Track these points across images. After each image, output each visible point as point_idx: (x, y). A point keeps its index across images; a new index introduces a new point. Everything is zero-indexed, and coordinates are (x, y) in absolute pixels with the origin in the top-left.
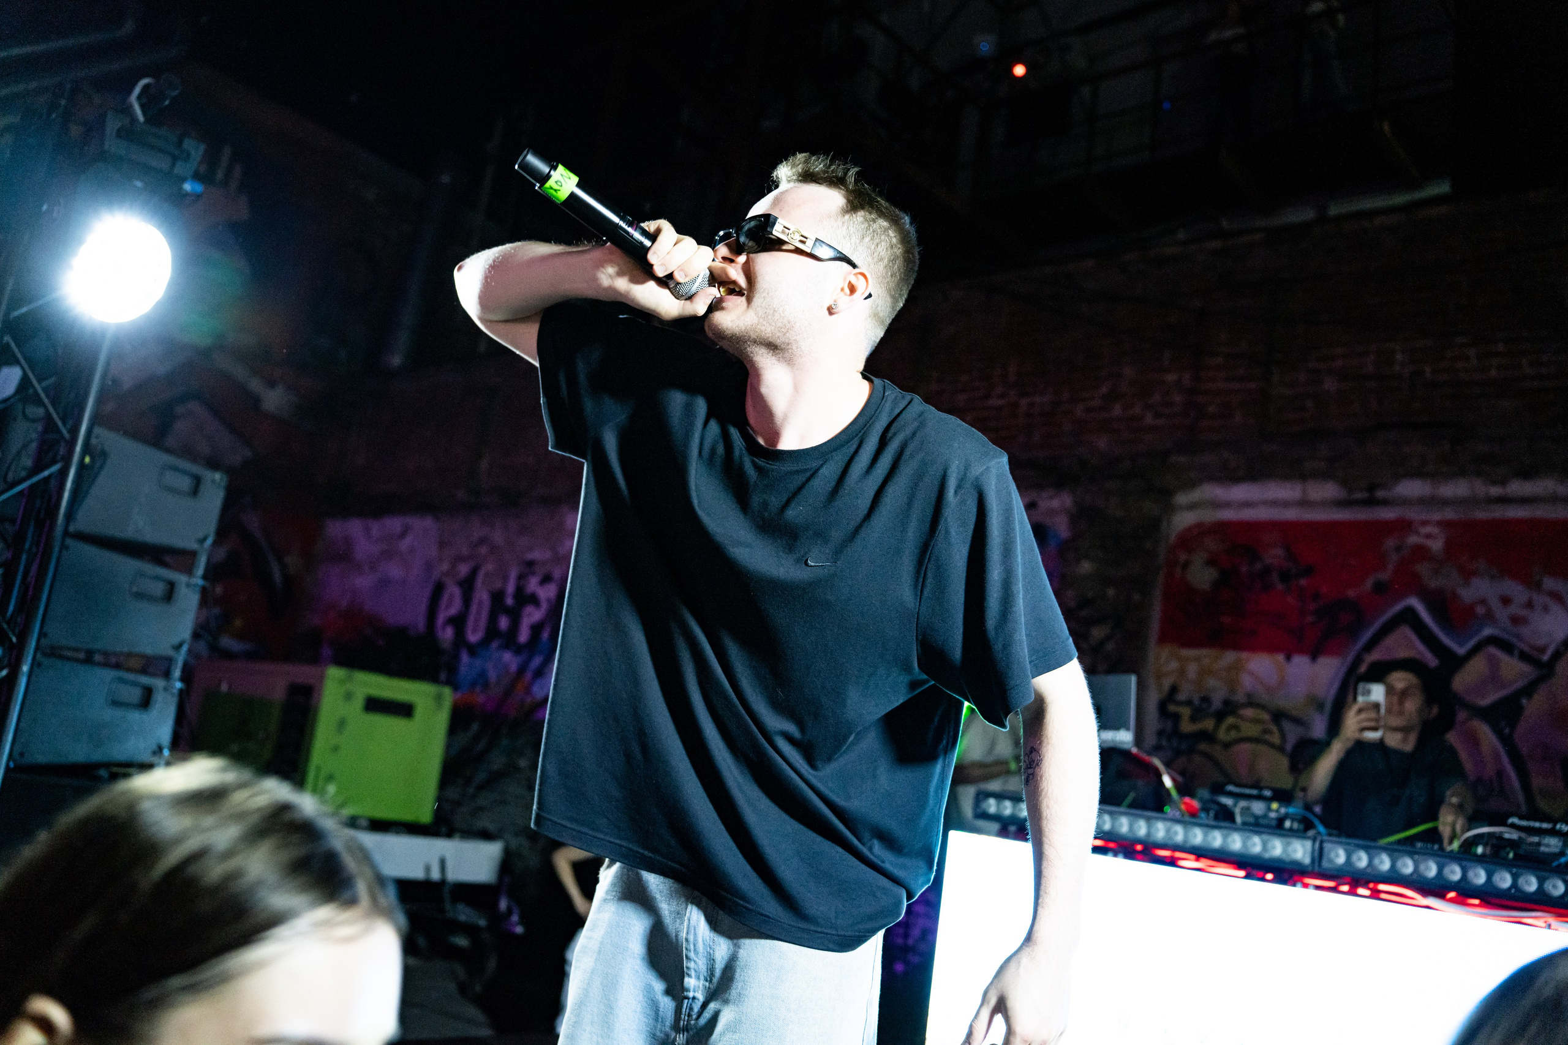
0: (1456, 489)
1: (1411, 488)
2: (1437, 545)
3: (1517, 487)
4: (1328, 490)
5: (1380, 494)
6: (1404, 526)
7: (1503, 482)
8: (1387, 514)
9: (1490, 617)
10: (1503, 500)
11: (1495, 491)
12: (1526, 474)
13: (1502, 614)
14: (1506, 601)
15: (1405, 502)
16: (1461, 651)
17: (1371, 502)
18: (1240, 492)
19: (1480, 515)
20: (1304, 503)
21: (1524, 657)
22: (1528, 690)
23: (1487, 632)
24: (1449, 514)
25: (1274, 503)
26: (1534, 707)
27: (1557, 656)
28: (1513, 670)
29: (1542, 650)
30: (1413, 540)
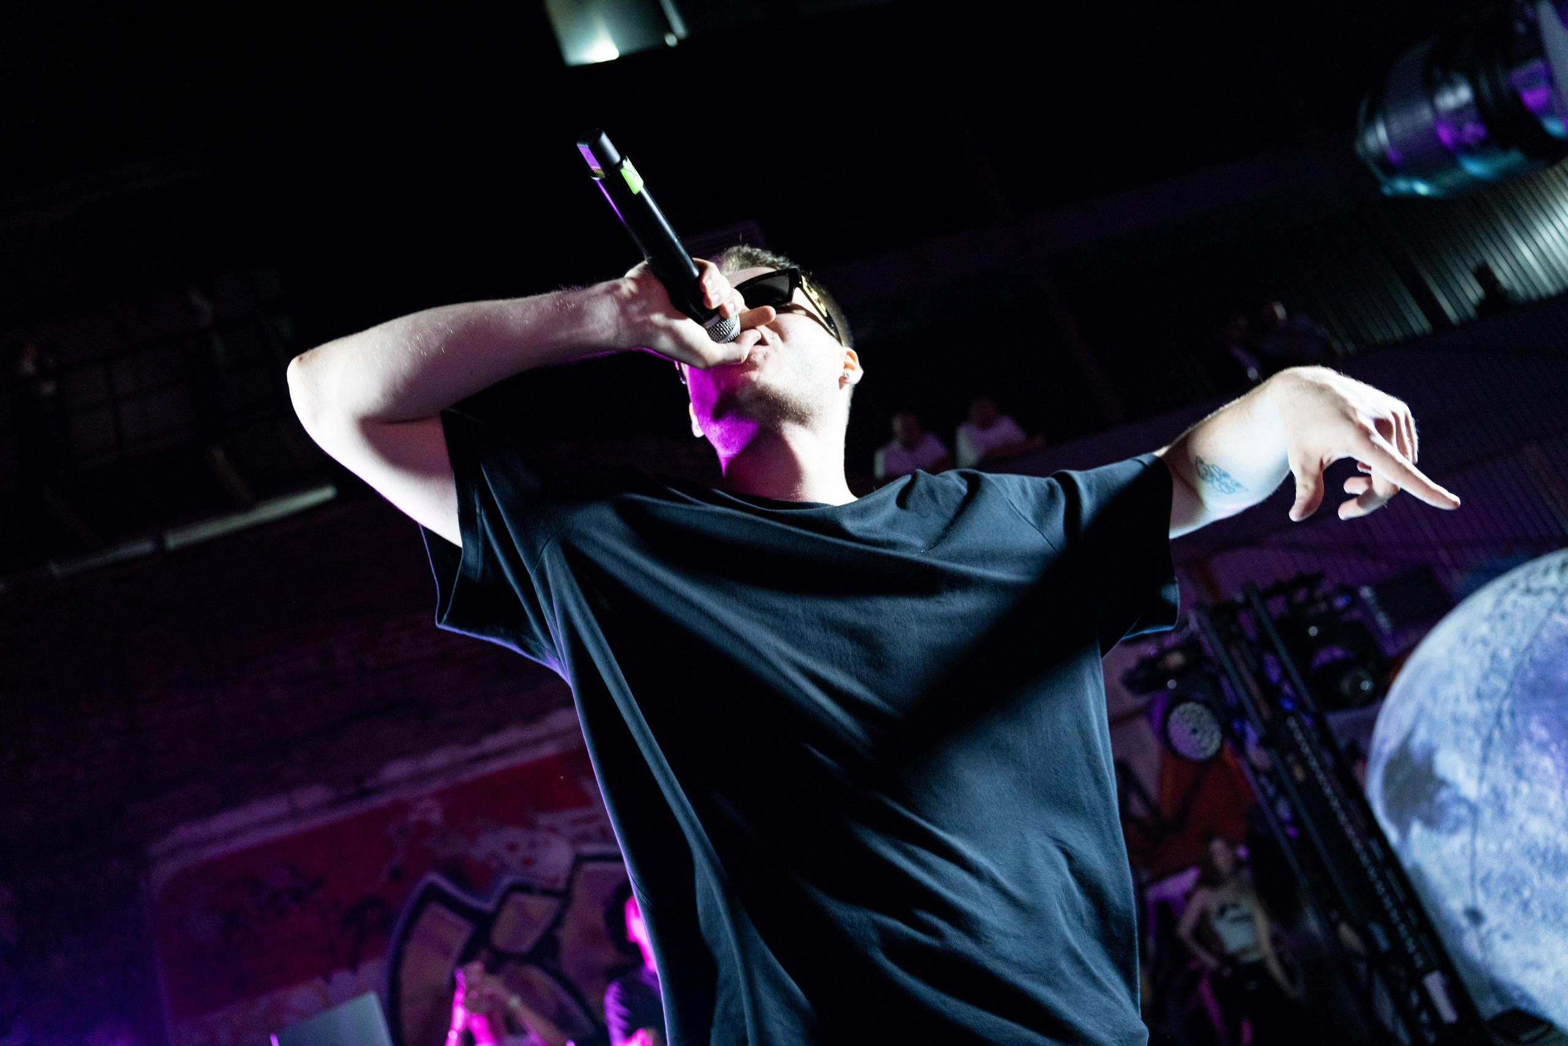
0: (438, 759)
1: (397, 770)
2: (436, 817)
3: (491, 743)
4: (316, 794)
5: (369, 783)
6: (401, 808)
7: (475, 741)
8: (381, 801)
9: (504, 868)
10: (484, 758)
11: (472, 751)
12: (495, 728)
13: (513, 860)
14: (513, 848)
15: (395, 784)
16: (489, 907)
17: (363, 794)
18: (221, 823)
19: (466, 776)
20: (295, 814)
21: (547, 893)
22: (558, 921)
23: (507, 880)
24: (440, 784)
25: (264, 824)
26: (568, 934)
27: (570, 881)
28: (540, 907)
29: (555, 881)
30: (413, 818)
